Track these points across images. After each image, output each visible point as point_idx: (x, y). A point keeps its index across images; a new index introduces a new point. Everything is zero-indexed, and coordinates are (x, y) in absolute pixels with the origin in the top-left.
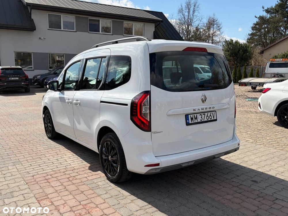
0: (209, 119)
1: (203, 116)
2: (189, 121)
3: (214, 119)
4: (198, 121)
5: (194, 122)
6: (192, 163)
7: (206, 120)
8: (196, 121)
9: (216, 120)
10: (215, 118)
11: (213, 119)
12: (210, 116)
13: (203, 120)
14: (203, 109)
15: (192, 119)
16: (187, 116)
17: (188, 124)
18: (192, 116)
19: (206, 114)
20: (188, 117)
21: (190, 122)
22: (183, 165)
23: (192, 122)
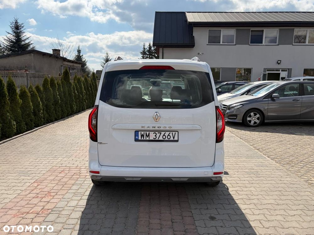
0: (166, 139)
1: (158, 135)
2: (138, 137)
3: (174, 139)
4: (150, 139)
5: (145, 139)
6: (139, 179)
7: (161, 138)
8: (148, 139)
9: (177, 141)
10: (176, 138)
11: (172, 139)
12: (169, 135)
13: (157, 139)
14: (155, 127)
15: (142, 136)
16: (136, 132)
17: (136, 140)
18: (143, 133)
19: (163, 133)
20: (138, 134)
21: (140, 138)
22: (127, 179)
23: (142, 139)
